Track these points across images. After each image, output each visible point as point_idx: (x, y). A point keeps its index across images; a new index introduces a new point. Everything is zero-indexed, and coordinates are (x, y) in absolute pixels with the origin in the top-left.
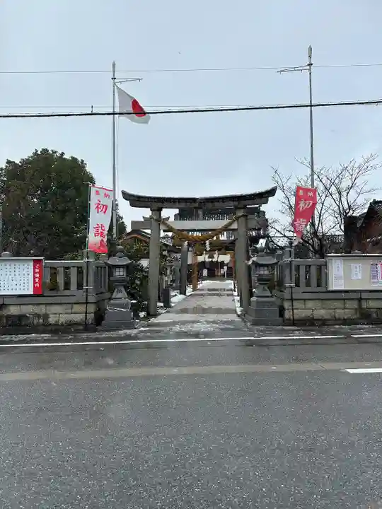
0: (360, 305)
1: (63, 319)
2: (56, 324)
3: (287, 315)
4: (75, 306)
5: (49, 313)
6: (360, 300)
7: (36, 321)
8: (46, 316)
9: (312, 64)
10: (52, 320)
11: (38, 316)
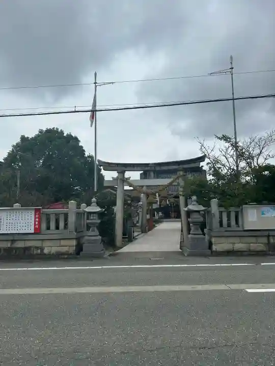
0: (269, 240)
1: (54, 250)
2: (49, 254)
3: (214, 248)
4: (62, 241)
5: (44, 246)
6: (268, 236)
7: (35, 252)
8: (42, 249)
9: (233, 68)
10: (46, 251)
11: (37, 248)
